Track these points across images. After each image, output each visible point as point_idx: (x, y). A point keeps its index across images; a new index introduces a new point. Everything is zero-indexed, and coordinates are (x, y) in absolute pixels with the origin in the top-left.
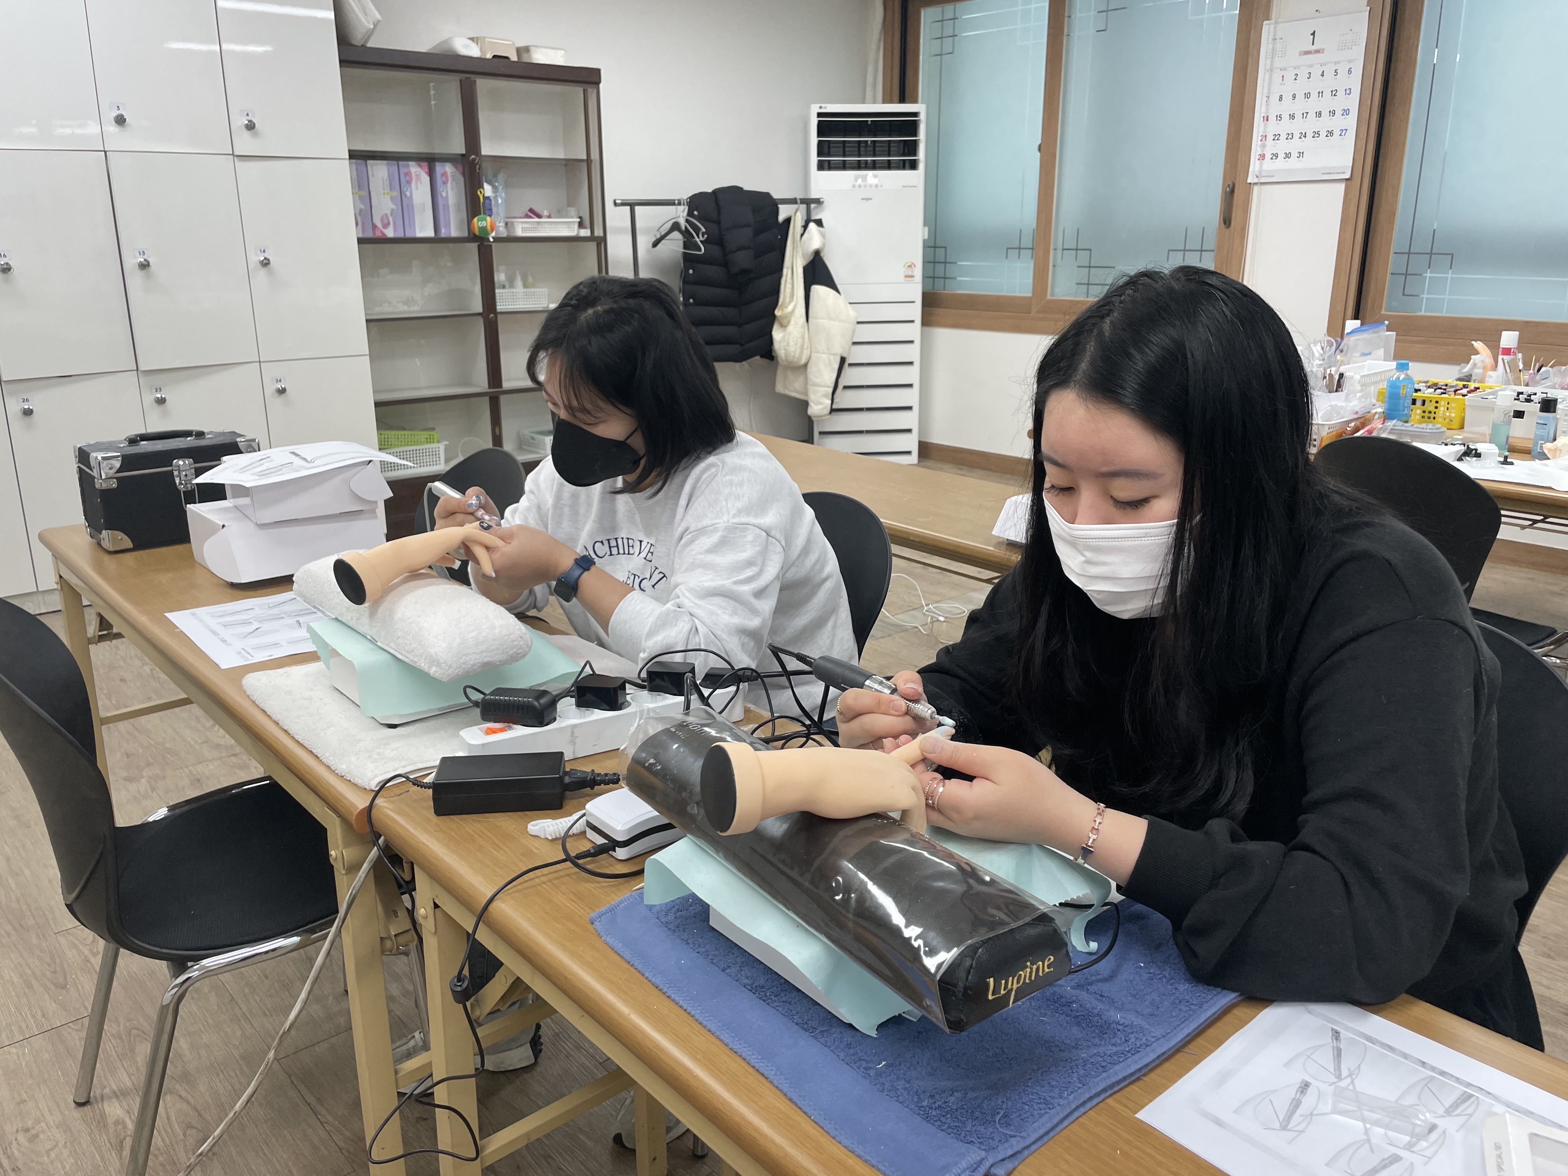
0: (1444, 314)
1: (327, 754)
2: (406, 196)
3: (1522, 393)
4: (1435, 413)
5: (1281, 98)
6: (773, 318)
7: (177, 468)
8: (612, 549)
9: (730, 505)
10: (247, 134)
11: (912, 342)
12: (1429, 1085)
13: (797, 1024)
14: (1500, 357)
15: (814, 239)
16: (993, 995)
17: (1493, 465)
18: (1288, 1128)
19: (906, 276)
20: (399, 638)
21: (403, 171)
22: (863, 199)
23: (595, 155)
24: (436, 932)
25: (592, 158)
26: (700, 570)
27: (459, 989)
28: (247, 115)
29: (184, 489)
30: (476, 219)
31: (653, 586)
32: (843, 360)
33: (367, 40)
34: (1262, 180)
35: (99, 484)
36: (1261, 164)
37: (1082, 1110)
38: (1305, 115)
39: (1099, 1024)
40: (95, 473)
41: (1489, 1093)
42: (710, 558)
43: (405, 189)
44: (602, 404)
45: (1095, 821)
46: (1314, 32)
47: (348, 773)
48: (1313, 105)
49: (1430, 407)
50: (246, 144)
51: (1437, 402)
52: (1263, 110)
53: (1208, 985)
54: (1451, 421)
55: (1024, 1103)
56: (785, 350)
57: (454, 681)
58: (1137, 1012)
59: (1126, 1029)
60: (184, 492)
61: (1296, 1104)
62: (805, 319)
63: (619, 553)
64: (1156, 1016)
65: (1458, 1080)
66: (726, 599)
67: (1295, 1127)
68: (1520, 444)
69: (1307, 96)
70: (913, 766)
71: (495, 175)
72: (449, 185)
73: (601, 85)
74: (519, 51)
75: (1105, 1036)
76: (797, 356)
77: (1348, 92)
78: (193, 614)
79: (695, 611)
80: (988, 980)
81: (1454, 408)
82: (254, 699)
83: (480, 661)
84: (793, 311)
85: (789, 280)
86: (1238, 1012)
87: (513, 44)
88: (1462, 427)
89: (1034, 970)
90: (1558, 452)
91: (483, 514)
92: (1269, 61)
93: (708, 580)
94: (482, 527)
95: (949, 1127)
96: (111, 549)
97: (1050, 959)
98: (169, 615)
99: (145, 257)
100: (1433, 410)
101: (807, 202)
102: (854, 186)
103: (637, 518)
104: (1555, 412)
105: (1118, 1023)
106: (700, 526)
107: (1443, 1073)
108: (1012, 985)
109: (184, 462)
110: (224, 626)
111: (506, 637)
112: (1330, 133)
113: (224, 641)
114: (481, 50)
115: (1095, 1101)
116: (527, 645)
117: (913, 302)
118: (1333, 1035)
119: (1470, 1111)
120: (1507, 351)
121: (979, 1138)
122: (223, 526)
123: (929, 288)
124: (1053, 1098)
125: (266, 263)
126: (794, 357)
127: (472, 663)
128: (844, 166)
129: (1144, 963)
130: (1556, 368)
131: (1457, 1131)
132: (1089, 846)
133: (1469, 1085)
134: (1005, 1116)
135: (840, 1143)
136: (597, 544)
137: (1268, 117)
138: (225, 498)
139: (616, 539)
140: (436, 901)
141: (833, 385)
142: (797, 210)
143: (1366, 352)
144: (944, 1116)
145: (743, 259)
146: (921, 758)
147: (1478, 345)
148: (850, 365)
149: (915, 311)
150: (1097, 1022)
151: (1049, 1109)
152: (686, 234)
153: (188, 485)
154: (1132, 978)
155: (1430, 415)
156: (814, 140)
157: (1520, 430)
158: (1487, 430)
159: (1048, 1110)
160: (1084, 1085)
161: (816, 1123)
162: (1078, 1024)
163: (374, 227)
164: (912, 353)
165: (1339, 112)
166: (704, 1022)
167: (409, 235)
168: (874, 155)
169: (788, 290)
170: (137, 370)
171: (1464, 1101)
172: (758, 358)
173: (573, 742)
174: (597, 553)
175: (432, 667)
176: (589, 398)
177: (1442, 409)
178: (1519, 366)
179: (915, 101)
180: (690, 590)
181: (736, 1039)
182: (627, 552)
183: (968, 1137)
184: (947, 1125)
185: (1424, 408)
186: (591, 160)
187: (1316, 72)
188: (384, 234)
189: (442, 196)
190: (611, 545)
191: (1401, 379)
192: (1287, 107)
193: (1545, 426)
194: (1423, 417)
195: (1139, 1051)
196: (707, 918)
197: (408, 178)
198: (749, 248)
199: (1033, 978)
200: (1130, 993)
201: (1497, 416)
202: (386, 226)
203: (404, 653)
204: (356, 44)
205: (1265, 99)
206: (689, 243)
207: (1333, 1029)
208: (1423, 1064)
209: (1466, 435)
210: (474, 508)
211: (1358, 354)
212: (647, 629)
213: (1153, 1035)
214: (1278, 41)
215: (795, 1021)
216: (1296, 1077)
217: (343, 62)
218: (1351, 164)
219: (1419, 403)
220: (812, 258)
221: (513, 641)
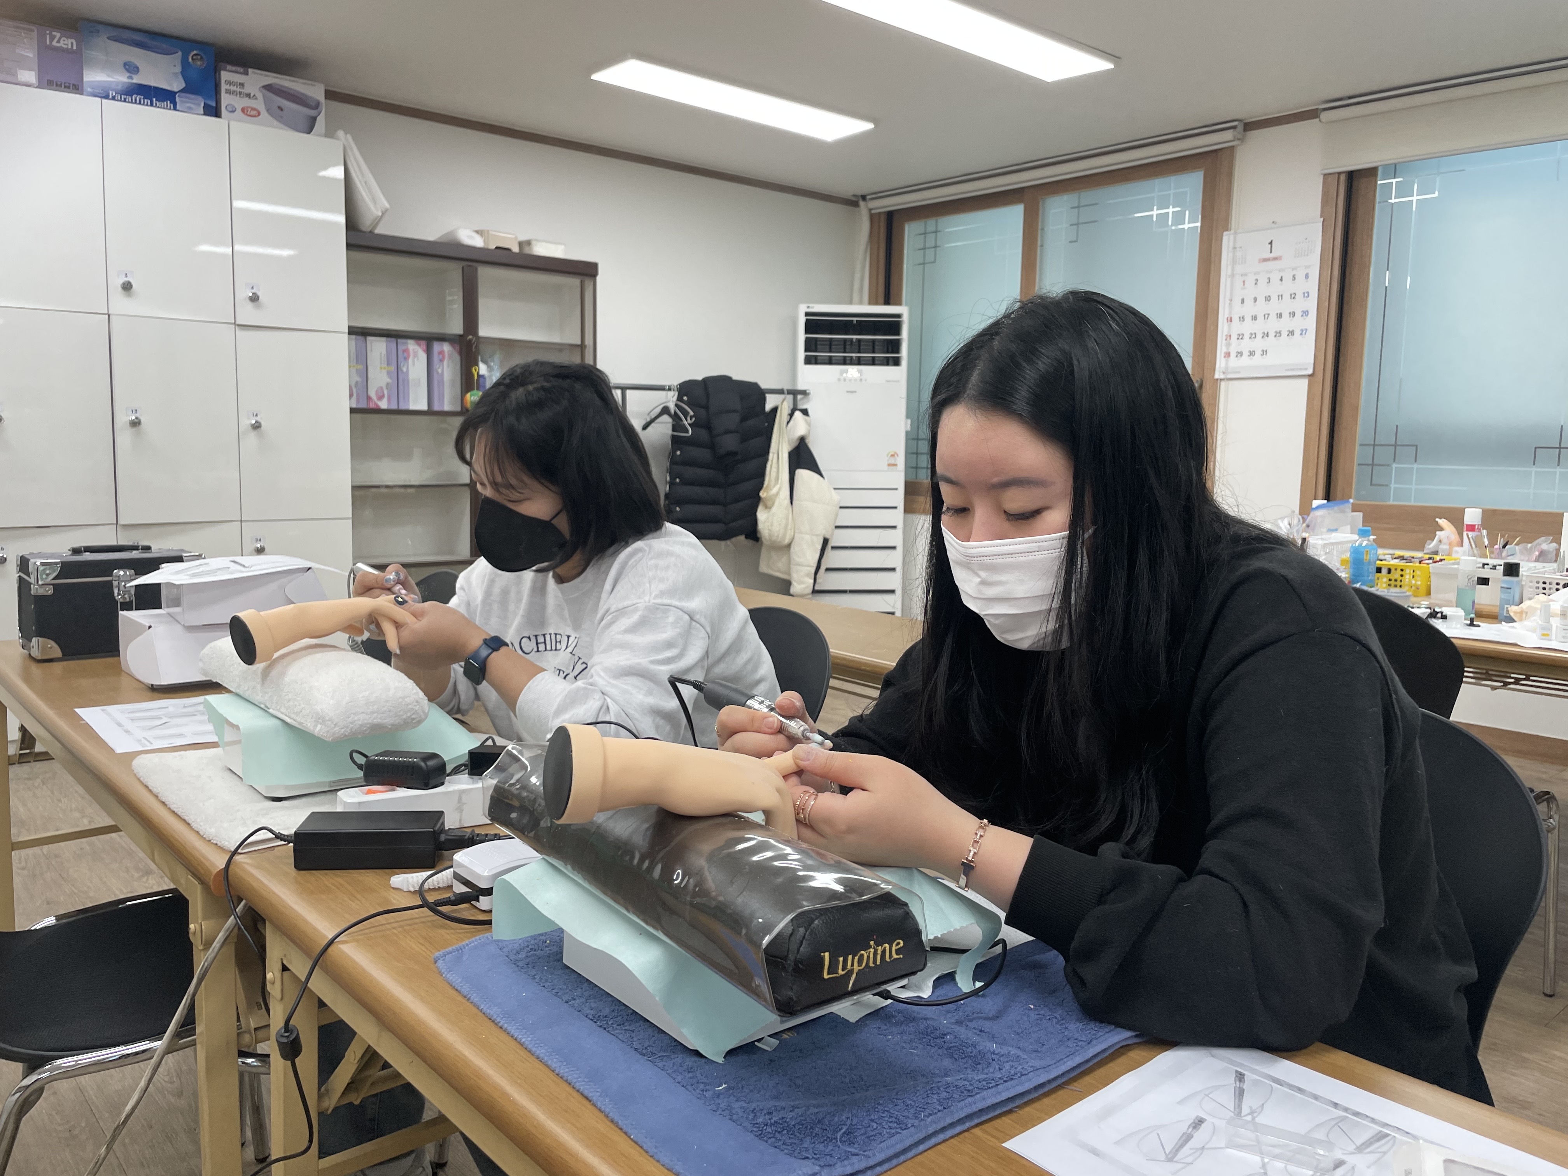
0: (1412, 503)
1: (198, 820)
2: (402, 371)
3: (1488, 564)
4: (1401, 581)
5: (1243, 301)
6: (759, 499)
7: (117, 579)
8: (539, 645)
9: (653, 586)
10: (250, 305)
11: (895, 527)
12: (1339, 1124)
13: (636, 1049)
14: (1465, 533)
15: (799, 426)
16: (829, 974)
17: (1459, 626)
18: (1175, 1159)
19: (889, 465)
20: (289, 700)
21: (401, 348)
22: (847, 392)
23: (589, 341)
24: (282, 999)
25: (586, 343)
26: (617, 650)
27: (285, 1040)
28: (252, 288)
29: (122, 600)
30: (469, 395)
31: (575, 678)
32: (826, 541)
33: (376, 226)
34: (1229, 376)
35: (35, 590)
36: (1227, 361)
37: (941, 1137)
38: (1266, 316)
39: (973, 1054)
40: (32, 580)
41: (1408, 1133)
42: (629, 638)
43: (402, 365)
44: (526, 479)
45: (976, 834)
46: (1272, 241)
47: (216, 836)
48: (1274, 307)
49: (1396, 575)
50: (248, 314)
51: (1402, 570)
52: (1227, 312)
53: (1101, 1022)
54: (1418, 589)
55: (872, 1120)
56: (769, 530)
57: (339, 741)
58: (1019, 1048)
59: (1001, 1059)
60: (121, 603)
61: (1187, 1138)
62: (789, 501)
63: (546, 650)
64: (1039, 1052)
65: (1373, 1120)
66: (642, 679)
67: (1182, 1159)
68: (1486, 609)
69: (1268, 299)
70: (785, 777)
71: (492, 356)
72: (445, 362)
73: (598, 278)
74: (521, 244)
75: (978, 1066)
76: (780, 536)
77: (1307, 295)
78: (103, 710)
79: (608, 689)
80: (822, 954)
81: (1419, 576)
82: (139, 776)
83: (370, 722)
84: (778, 493)
85: (775, 465)
86: (1134, 1054)
87: (516, 238)
88: (1429, 593)
89: (879, 952)
90: (1524, 615)
91: (400, 589)
92: (1230, 268)
93: (622, 659)
94: (398, 602)
95: (784, 1144)
96: (39, 658)
97: (898, 944)
98: (79, 711)
99: (137, 415)
100: (1399, 578)
101: (794, 393)
102: (839, 380)
103: (566, 613)
104: (1518, 575)
105: (993, 1053)
106: (620, 606)
107: (1357, 1114)
108: (852, 965)
109: (125, 573)
110: (132, 720)
111: (401, 700)
112: (1292, 333)
113: (127, 732)
114: (484, 241)
115: (958, 1129)
116: (424, 712)
117: (896, 489)
118: (1236, 1076)
119: (1384, 1149)
120: (1471, 528)
121: (815, 1154)
122: (150, 627)
123: (912, 478)
124: (907, 1117)
125: (257, 426)
126: (778, 536)
127: (360, 723)
128: (830, 362)
129: (1035, 1006)
130: (1521, 546)
131: (1369, 1167)
132: (969, 861)
133: (1386, 1125)
134: (848, 1133)
135: (658, 1161)
136: (524, 640)
137: (1231, 318)
138: (161, 608)
139: (544, 635)
140: (285, 962)
141: (815, 565)
142: (784, 400)
143: (1332, 528)
144: (779, 1132)
145: (729, 443)
146: (794, 768)
147: (1442, 522)
148: (833, 548)
149: (898, 498)
150: (971, 1052)
151: (902, 1129)
152: (675, 417)
153: (126, 596)
154: (1019, 1018)
155: (1396, 583)
156: (802, 336)
157: (1486, 597)
158: (1452, 597)
159: (899, 1130)
160: (945, 1108)
161: (636, 1143)
162: (951, 1056)
163: (369, 398)
164: (895, 538)
165: (1298, 314)
166: (534, 1049)
167: (403, 407)
168: (859, 352)
169: (774, 474)
170: (117, 523)
171: (1379, 1140)
172: (742, 538)
173: (460, 810)
174: (524, 649)
175: (317, 726)
176: (514, 473)
177: (1407, 577)
178: (1484, 542)
179: (899, 303)
180: (606, 670)
181: (565, 1063)
182: (554, 648)
183: (803, 1153)
184: (781, 1143)
185: (1390, 576)
186: (585, 346)
187: (1275, 277)
188: (377, 405)
189: (438, 373)
190: (539, 641)
191: (1364, 545)
192: (1249, 309)
193: (1509, 590)
194: (1389, 585)
195: (1012, 1079)
196: (558, 956)
197: (405, 354)
198: (737, 432)
199: (878, 963)
200: (1015, 1031)
201: (1462, 582)
202: (381, 398)
203: (293, 716)
204: (364, 229)
205: (1228, 302)
206: (677, 426)
207: (1237, 1071)
208: (1336, 1105)
209: (1433, 601)
210: (392, 583)
211: (1324, 530)
212: (555, 707)
213: (1031, 1064)
214: (1238, 249)
215: (635, 1046)
216: (1191, 1113)
217: (349, 246)
218: (1312, 361)
219: (1384, 571)
220: (797, 444)
221: (408, 705)
